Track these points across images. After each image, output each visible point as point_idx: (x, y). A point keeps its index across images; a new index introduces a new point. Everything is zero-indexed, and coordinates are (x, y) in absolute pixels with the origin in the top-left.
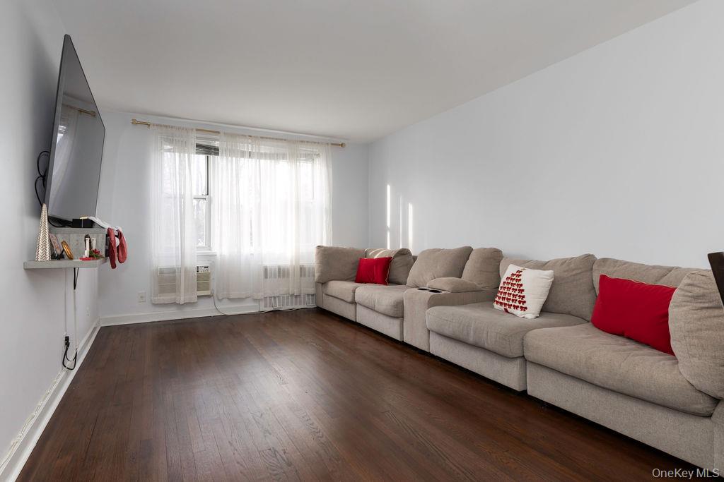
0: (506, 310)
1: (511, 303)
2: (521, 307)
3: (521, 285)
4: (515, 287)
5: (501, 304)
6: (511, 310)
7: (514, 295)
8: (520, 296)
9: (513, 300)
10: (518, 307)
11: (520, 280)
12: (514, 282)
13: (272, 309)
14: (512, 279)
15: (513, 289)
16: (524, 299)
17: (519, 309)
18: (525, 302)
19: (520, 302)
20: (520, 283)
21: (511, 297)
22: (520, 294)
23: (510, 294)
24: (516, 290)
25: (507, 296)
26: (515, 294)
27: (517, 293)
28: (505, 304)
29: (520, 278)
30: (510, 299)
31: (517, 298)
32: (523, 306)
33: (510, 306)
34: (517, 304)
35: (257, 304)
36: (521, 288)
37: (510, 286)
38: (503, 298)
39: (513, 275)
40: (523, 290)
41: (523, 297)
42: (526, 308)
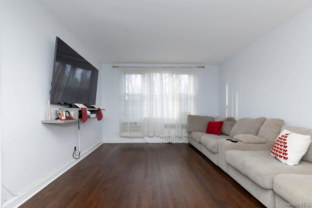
0: (276, 157)
1: (278, 153)
2: (284, 157)
3: (286, 143)
4: (282, 144)
5: (273, 153)
6: (278, 158)
7: (280, 149)
8: (284, 150)
9: (279, 152)
10: (282, 157)
11: (286, 140)
12: (282, 141)
13: (168, 142)
14: (281, 139)
15: (281, 145)
16: (287, 152)
17: (283, 158)
18: (287, 154)
19: (284, 154)
20: (285, 142)
21: (279, 150)
22: (284, 149)
23: (279, 148)
24: (282, 146)
25: (276, 149)
26: (282, 148)
27: (283, 148)
28: (275, 154)
29: (286, 138)
30: (278, 151)
31: (282, 151)
32: (286, 157)
33: (278, 155)
34: (282, 155)
35: (161, 139)
36: (286, 145)
37: (279, 143)
38: (275, 150)
39: (283, 136)
40: (286, 147)
41: (286, 151)
42: (287, 158)
